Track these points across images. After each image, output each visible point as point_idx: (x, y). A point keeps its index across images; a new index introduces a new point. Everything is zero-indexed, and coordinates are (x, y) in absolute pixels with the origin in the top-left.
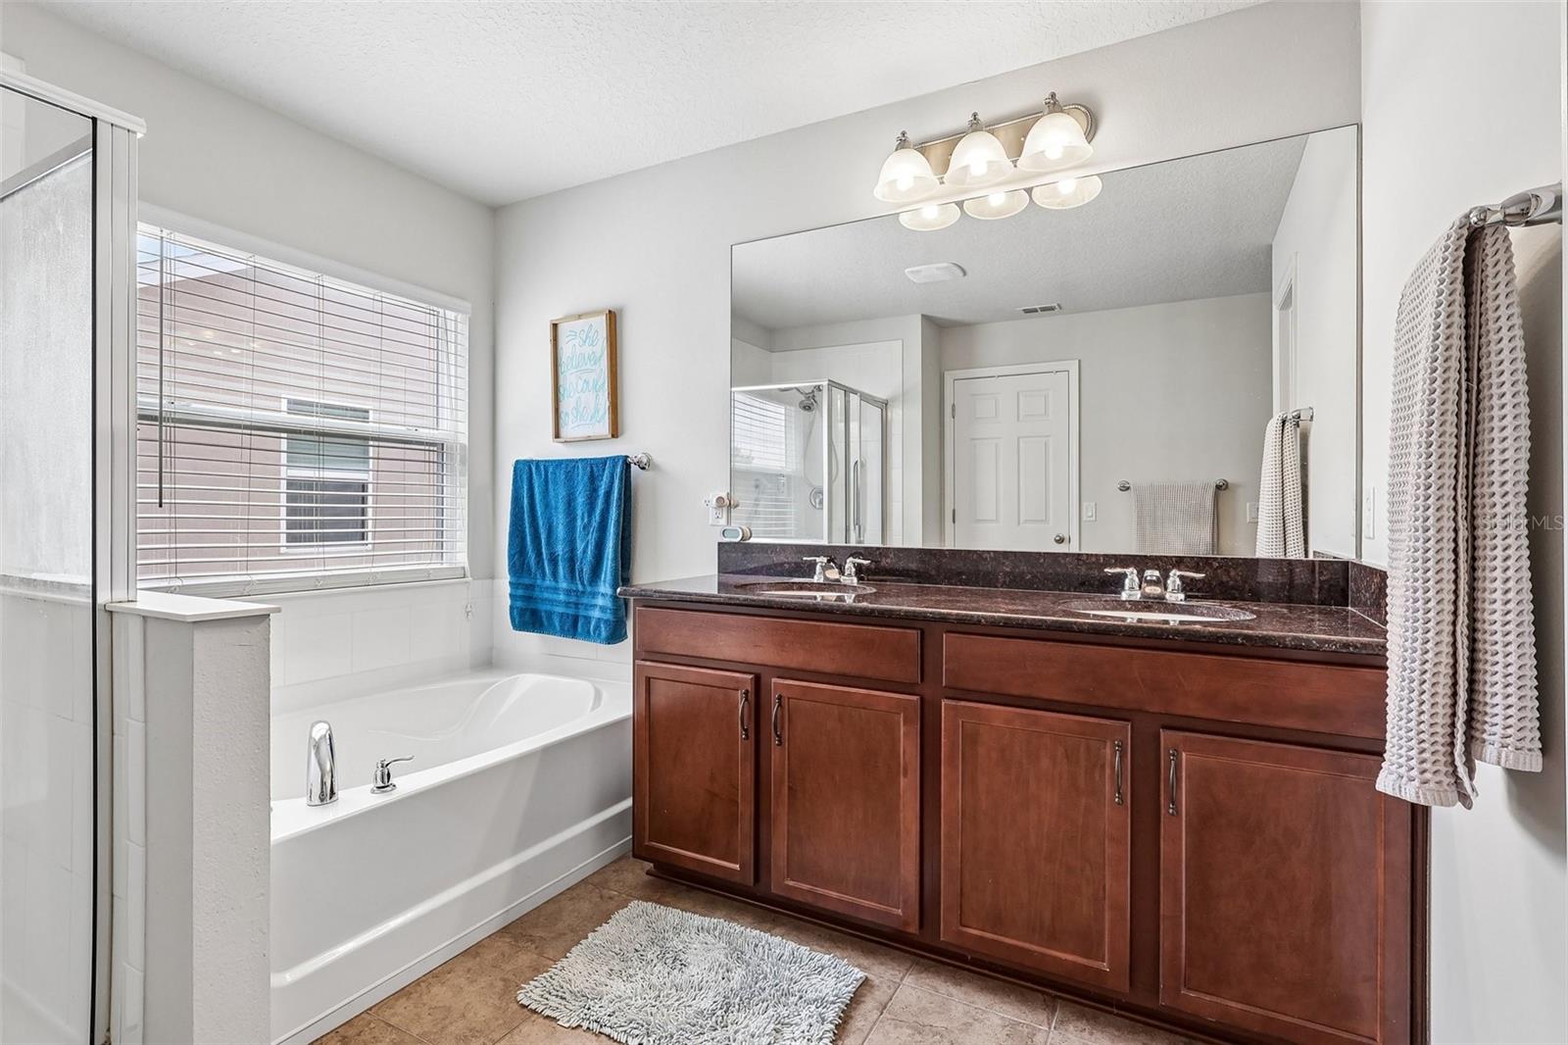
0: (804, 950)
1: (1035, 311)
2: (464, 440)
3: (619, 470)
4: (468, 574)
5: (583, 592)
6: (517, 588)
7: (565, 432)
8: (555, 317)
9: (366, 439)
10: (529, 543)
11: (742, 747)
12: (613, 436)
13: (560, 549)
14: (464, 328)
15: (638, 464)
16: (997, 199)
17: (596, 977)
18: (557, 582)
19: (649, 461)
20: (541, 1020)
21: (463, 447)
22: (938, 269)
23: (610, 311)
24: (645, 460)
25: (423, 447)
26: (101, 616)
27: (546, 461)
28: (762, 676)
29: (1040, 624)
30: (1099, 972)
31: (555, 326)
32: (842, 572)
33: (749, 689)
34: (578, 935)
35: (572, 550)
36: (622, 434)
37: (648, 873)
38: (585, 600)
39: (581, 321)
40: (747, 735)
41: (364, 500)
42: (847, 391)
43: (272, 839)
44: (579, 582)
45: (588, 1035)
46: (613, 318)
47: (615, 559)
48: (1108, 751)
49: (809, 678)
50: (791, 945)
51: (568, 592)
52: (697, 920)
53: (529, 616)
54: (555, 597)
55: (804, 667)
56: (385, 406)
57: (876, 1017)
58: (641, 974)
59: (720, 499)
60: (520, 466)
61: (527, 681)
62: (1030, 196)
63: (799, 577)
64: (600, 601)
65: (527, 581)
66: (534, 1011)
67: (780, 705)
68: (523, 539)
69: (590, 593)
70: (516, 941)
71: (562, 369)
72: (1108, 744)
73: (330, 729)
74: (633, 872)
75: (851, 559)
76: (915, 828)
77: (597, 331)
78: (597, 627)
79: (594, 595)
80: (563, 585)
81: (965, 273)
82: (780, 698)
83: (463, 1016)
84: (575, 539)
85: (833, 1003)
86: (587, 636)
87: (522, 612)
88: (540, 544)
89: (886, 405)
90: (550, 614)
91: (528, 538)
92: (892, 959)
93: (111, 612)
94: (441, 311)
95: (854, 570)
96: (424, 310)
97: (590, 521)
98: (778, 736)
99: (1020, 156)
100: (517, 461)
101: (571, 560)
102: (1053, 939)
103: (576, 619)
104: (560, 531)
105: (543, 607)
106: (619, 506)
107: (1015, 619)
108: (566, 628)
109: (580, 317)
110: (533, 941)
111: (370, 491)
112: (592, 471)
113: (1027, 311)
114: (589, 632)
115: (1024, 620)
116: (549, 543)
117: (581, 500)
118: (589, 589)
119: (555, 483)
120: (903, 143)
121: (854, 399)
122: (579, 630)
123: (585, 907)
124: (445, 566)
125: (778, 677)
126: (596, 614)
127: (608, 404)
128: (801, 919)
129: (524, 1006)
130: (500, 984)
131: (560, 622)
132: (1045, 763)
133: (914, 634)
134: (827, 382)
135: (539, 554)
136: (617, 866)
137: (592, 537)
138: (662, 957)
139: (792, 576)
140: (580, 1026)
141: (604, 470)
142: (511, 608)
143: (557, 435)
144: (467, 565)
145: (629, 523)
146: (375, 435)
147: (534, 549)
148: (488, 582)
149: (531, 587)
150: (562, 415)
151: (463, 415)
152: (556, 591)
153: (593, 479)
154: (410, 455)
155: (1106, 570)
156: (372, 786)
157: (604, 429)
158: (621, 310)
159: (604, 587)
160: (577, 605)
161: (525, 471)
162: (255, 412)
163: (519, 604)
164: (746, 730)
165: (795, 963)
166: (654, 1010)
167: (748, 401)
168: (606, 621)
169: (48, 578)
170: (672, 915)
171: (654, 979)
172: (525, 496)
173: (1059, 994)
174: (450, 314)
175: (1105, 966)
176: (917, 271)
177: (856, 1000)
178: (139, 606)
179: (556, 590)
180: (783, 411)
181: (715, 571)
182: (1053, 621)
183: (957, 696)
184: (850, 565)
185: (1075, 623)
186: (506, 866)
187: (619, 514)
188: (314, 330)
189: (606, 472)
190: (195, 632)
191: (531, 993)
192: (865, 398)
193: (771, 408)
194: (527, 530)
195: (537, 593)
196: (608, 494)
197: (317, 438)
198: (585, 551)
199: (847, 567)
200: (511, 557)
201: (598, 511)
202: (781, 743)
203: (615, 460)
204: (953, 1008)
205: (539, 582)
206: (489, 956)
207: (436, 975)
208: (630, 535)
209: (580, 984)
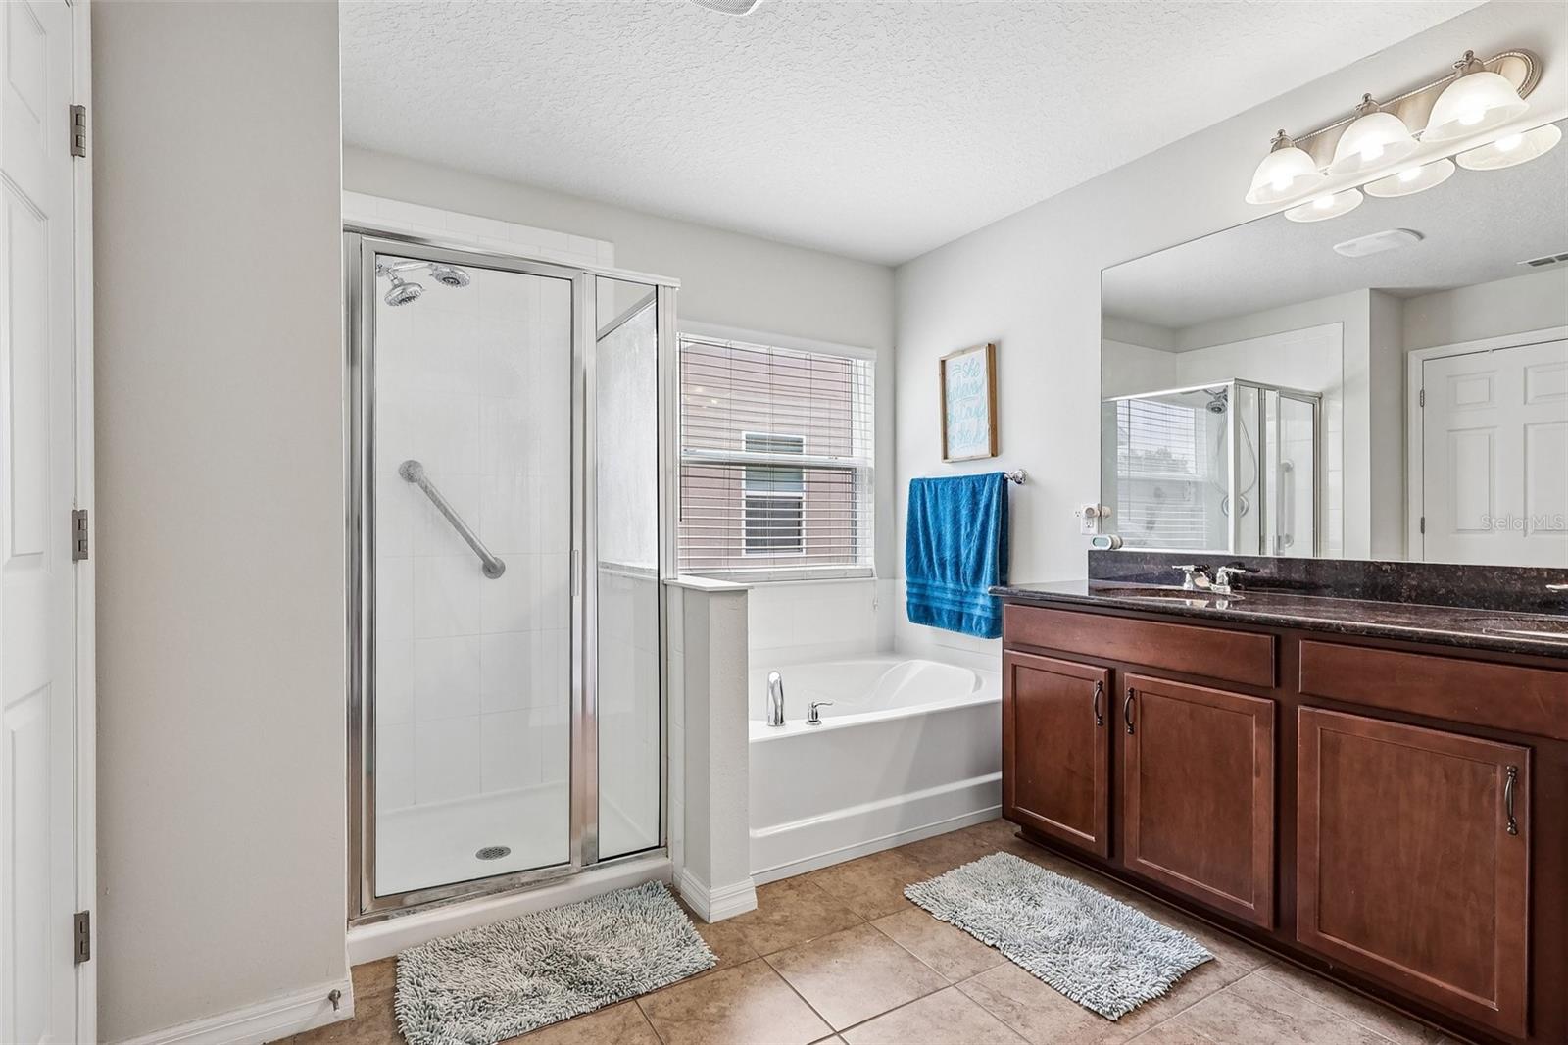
0: (1153, 922)
1: (1551, 261)
2: (871, 464)
3: (996, 486)
4: (875, 573)
5: (967, 593)
6: (913, 587)
7: (953, 453)
8: (943, 354)
9: (801, 467)
10: (922, 549)
11: (1098, 733)
12: (993, 455)
13: (948, 554)
14: (871, 372)
15: (1014, 478)
16: (1410, 175)
17: (965, 894)
18: (945, 583)
19: (1024, 476)
20: (920, 910)
21: (870, 469)
22: (1378, 238)
23: (989, 345)
24: (1021, 476)
25: (840, 471)
26: (662, 588)
27: (936, 479)
28: (1117, 671)
29: (1410, 635)
30: (1487, 1010)
31: (943, 362)
32: (1214, 581)
33: (1104, 681)
34: (953, 864)
35: (958, 555)
36: (1001, 452)
37: (1017, 835)
38: (968, 600)
39: (964, 356)
40: (1101, 722)
41: (799, 514)
42: (1262, 388)
43: (750, 739)
44: (963, 583)
45: (955, 929)
46: (992, 350)
47: (994, 564)
48: (1499, 776)
49: (1161, 675)
50: (1140, 915)
51: (954, 592)
52: (1055, 876)
53: (923, 612)
54: (944, 595)
55: (1155, 664)
56: (814, 431)
57: (1216, 988)
58: (1000, 901)
59: (1089, 511)
60: (916, 484)
61: (919, 666)
62: (1455, 163)
63: (1169, 585)
64: (981, 601)
65: (920, 581)
66: (916, 904)
67: (1132, 697)
68: (918, 546)
69: (972, 594)
70: (906, 858)
71: (949, 399)
72: (1499, 768)
73: (780, 678)
74: (1004, 833)
75: (1224, 568)
76: (1268, 827)
77: (978, 363)
78: (978, 623)
79: (976, 595)
80: (950, 585)
81: (1421, 236)
82: (1132, 691)
83: (866, 893)
84: (960, 546)
85: (1172, 964)
86: (970, 630)
87: (917, 607)
88: (931, 550)
89: (1320, 398)
90: (939, 611)
91: (922, 545)
92: (1247, 953)
93: (666, 585)
94: (854, 360)
95: (1226, 579)
96: (840, 361)
97: (972, 531)
98: (1129, 725)
99: (1425, 128)
100: (913, 480)
101: (957, 564)
102: (1428, 964)
103: (960, 615)
104: (948, 539)
105: (935, 604)
106: (997, 518)
107: (1380, 629)
108: (953, 623)
109: (963, 352)
110: (918, 861)
111: (804, 508)
112: (974, 487)
113: (1535, 263)
114: (972, 628)
115: (1392, 630)
116: (939, 549)
117: (964, 512)
118: (972, 590)
119: (944, 498)
120: (1280, 143)
121: (1271, 397)
122: (964, 624)
123: (961, 848)
124: (857, 567)
125: (1133, 673)
126: (977, 612)
127: (988, 427)
128: (1156, 900)
129: (908, 899)
130: (893, 882)
131: (948, 617)
132: (1419, 781)
133: (1267, 640)
134: (1233, 383)
135: (930, 559)
136: (991, 825)
137: (974, 545)
138: (1020, 894)
139: (1161, 584)
140: (948, 921)
141: (984, 486)
142: (908, 603)
143: (945, 457)
144: (874, 567)
145: (1007, 531)
146: (807, 463)
147: (926, 554)
148: (891, 581)
149: (924, 587)
150: (950, 439)
151: (871, 444)
152: (943, 592)
153: (975, 495)
154: (834, 478)
155: (1548, 586)
156: (806, 720)
157: (984, 449)
158: (999, 343)
159: (985, 588)
160: (961, 603)
161: (919, 487)
162: (733, 452)
163: (914, 600)
164: (1100, 718)
165: (1142, 928)
166: (1008, 926)
167: (1147, 407)
168: (986, 618)
169: (632, 565)
170: (1033, 869)
171: (1011, 907)
172: (919, 508)
173: (1445, 1030)
174: (861, 362)
175: (1494, 1005)
176: (1349, 246)
177: (1197, 970)
178: (679, 581)
179: (944, 589)
180: (1192, 414)
181: (1086, 577)
182: (1427, 634)
183: (1315, 703)
184: (1221, 573)
185: (1455, 636)
186: (898, 800)
187: (997, 525)
188: (765, 379)
189: (986, 488)
190: (711, 599)
191: (914, 892)
192: (1285, 393)
193: (1177, 412)
194: (921, 539)
195: (929, 592)
196: (988, 507)
197: (769, 468)
198: (968, 557)
199: (1218, 575)
200: (908, 561)
201: (979, 522)
202: (1132, 732)
203: (993, 476)
204: (1306, 1006)
205: (930, 582)
206: (885, 863)
207: (847, 865)
208: (1007, 544)
209: (949, 894)
